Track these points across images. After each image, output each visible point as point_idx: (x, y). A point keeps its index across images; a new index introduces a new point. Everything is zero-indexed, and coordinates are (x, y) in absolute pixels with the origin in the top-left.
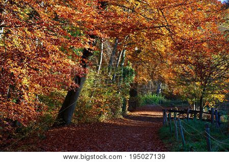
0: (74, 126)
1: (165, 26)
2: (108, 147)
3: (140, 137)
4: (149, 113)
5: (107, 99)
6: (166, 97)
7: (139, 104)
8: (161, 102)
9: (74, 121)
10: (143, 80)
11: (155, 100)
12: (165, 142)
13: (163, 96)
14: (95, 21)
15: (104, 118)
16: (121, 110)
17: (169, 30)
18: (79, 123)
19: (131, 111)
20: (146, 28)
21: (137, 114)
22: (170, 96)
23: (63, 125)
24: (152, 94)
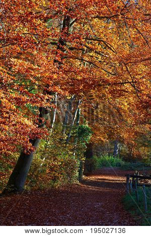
0: (27, 193)
1: (130, 83)
2: (69, 219)
3: (102, 206)
4: (107, 178)
5: (62, 162)
6: (124, 159)
7: (95, 166)
8: (119, 165)
9: (27, 188)
10: (100, 140)
11: (112, 162)
12: (132, 213)
13: (120, 157)
14: (55, 76)
15: (58, 184)
16: (77, 174)
17: (134, 87)
18: (32, 190)
19: (87, 175)
20: (109, 84)
21: (93, 178)
22: (128, 158)
23: (15, 192)
24: (109, 156)
